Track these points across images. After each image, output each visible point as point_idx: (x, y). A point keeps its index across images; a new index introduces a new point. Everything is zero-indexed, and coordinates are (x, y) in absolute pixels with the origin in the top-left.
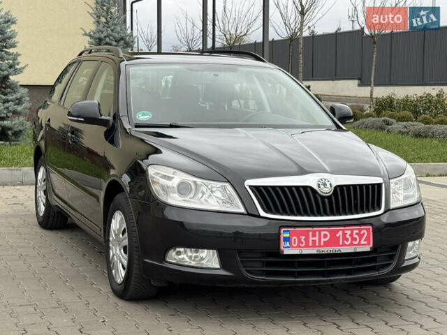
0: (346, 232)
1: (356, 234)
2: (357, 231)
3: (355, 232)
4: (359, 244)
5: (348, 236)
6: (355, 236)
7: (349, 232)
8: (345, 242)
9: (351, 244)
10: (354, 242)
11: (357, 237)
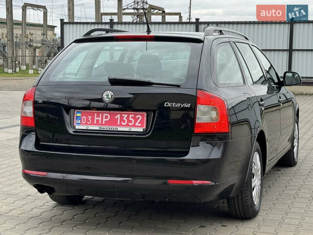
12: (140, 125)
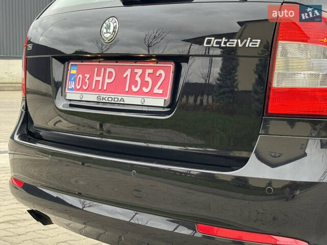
12: (160, 91)
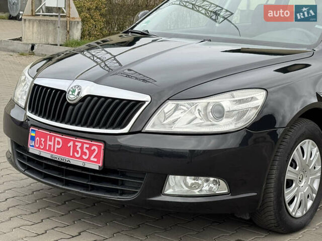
0: (77, 143)
1: (86, 148)
2: (88, 146)
3: (85, 146)
4: (88, 160)
5: (78, 149)
6: (85, 150)
7: (79, 145)
8: (76, 154)
9: (81, 158)
10: (84, 157)
11: (87, 151)
